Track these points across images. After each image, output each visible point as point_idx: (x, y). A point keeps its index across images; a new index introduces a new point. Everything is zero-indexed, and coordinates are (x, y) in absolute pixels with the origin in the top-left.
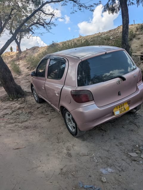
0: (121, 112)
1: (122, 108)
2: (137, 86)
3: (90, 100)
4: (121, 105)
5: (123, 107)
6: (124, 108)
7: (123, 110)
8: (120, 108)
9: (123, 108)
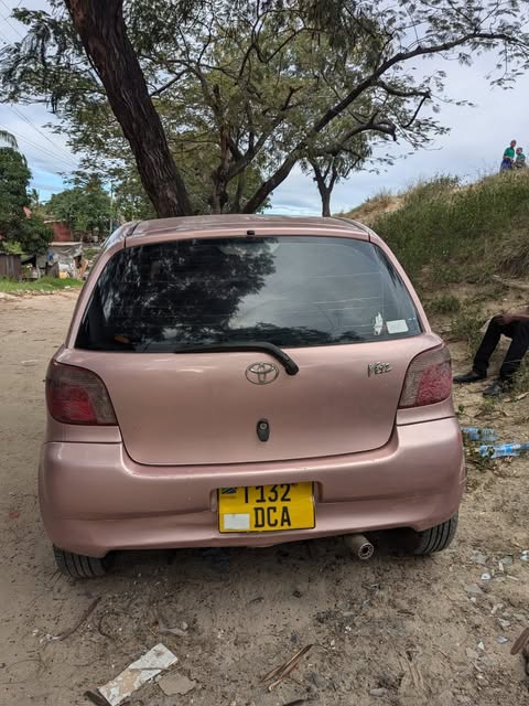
0: (257, 526)
1: (275, 509)
2: (395, 425)
3: (100, 420)
4: (273, 490)
5: (279, 505)
6: (285, 509)
7: (276, 516)
8: (265, 505)
9: (279, 510)
